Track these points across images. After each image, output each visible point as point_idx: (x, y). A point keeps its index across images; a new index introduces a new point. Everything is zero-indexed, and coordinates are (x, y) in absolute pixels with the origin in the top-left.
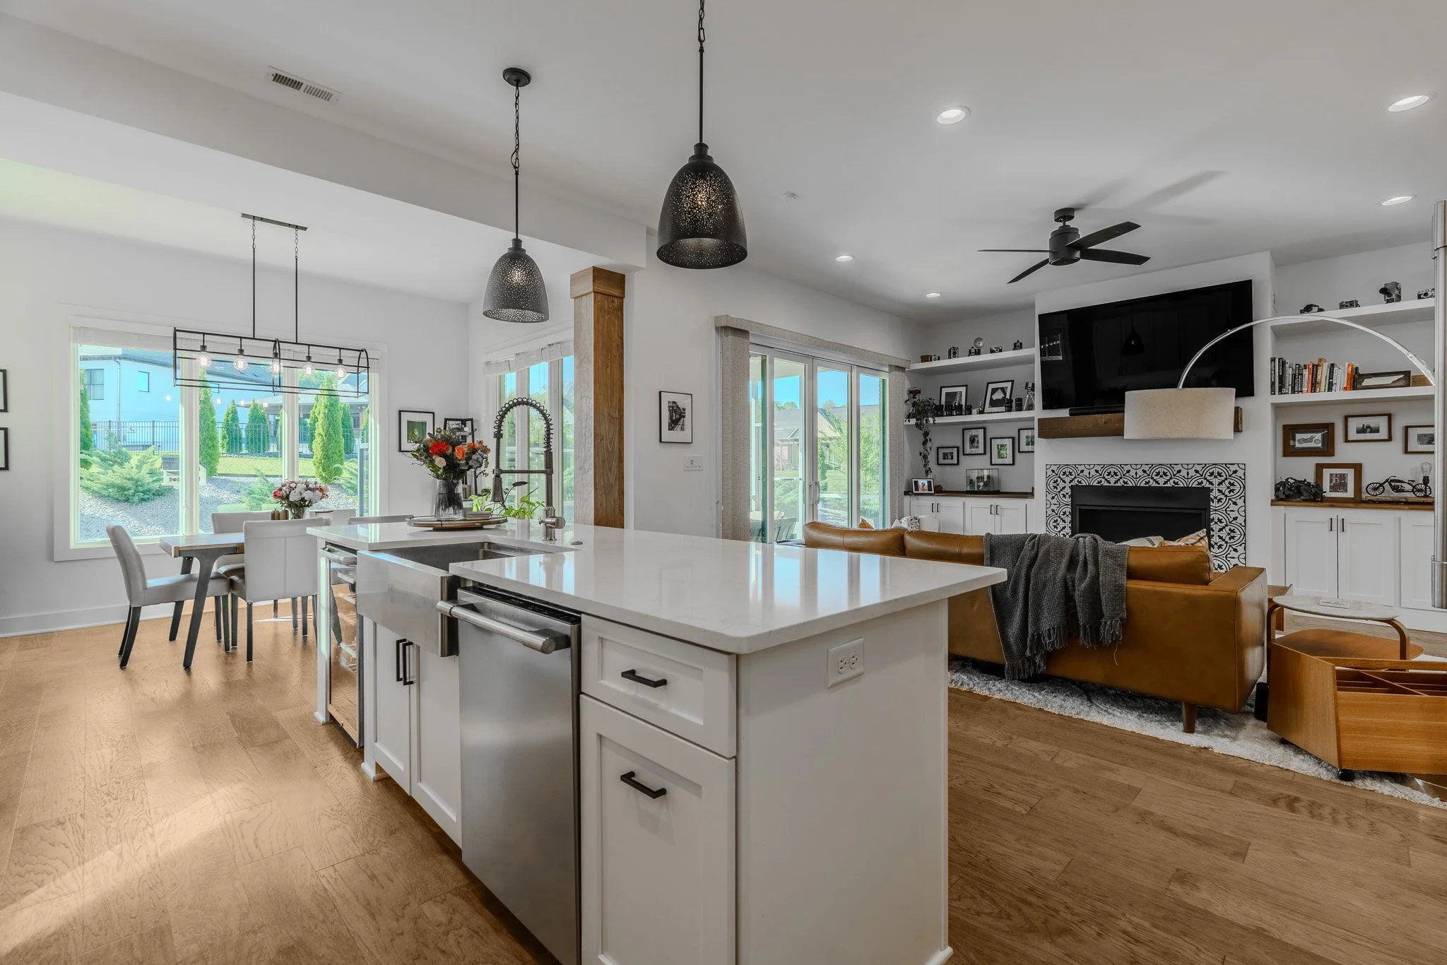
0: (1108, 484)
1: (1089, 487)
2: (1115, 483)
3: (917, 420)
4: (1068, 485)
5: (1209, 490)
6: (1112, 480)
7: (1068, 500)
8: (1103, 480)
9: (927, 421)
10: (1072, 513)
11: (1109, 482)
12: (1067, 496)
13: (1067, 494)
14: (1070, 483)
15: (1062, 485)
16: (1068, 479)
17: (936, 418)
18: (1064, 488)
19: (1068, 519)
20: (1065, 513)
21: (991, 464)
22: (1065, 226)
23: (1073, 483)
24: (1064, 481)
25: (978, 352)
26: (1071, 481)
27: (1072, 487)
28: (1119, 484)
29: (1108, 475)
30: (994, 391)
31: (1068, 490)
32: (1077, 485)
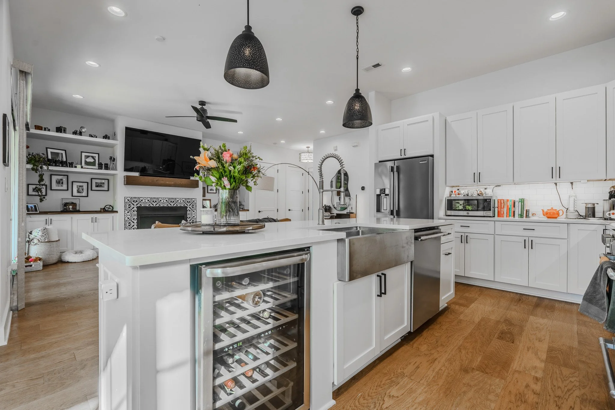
0: (153, 206)
1: (145, 207)
2: (155, 205)
3: (34, 166)
4: (135, 206)
5: (187, 207)
6: (155, 204)
7: (136, 213)
8: (151, 204)
9: (41, 168)
10: (137, 219)
11: (153, 205)
12: (135, 211)
13: (135, 210)
14: (136, 205)
15: (132, 206)
16: (135, 204)
17: (49, 167)
18: (133, 208)
19: (135, 222)
20: (134, 219)
21: (72, 196)
22: (202, 107)
23: (138, 206)
24: (134, 205)
25: (81, 134)
26: (137, 205)
27: (137, 207)
28: (157, 206)
29: (153, 202)
30: (87, 157)
31: (135, 209)
32: (140, 206)
